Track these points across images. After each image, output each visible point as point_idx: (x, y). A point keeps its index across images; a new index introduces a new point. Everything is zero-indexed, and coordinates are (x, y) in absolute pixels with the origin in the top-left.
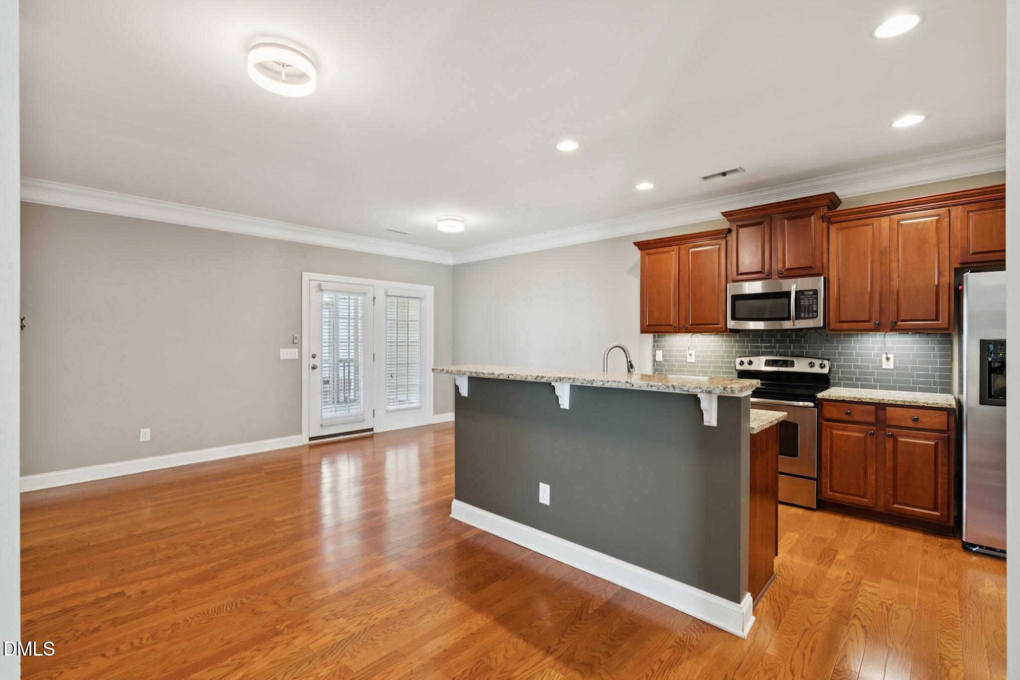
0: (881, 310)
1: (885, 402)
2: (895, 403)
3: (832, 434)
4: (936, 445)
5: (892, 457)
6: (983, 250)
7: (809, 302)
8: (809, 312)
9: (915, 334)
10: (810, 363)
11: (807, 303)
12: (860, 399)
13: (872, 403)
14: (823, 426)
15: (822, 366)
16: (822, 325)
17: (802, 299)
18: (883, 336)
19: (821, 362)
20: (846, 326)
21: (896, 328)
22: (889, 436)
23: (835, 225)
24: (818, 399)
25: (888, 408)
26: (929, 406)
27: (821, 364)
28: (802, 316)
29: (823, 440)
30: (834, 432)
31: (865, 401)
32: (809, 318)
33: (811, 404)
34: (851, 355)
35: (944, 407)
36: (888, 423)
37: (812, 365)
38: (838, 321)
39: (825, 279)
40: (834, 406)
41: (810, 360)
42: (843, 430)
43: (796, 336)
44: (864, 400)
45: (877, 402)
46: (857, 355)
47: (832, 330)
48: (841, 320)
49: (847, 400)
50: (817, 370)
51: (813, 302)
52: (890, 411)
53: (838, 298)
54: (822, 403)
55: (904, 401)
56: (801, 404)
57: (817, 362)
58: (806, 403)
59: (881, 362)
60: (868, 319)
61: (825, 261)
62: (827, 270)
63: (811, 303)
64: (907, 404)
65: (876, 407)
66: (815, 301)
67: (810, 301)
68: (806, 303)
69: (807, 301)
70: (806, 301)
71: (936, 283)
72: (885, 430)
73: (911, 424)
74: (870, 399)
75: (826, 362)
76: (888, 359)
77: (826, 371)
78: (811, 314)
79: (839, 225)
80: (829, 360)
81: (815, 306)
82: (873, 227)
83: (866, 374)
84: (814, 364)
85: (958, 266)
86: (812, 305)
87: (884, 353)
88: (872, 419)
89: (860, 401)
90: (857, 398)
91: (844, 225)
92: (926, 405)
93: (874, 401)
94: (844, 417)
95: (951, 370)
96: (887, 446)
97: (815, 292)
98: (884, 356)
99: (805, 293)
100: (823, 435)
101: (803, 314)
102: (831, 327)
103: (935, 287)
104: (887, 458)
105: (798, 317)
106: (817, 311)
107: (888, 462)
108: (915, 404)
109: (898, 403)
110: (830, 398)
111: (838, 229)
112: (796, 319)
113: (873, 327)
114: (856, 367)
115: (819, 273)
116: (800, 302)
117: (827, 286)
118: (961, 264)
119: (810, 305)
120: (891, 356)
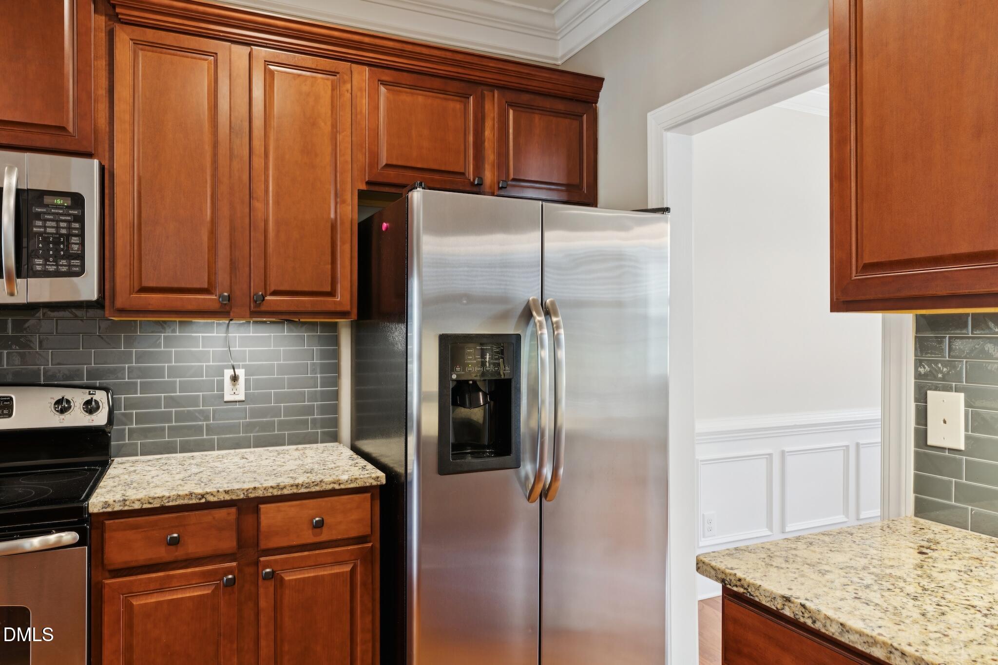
0: (233, 266)
1: (260, 493)
2: (279, 493)
3: (129, 607)
4: (353, 571)
5: (272, 628)
6: (400, 163)
7: (58, 228)
8: (57, 258)
9: (280, 326)
10: (59, 402)
11: (53, 231)
12: (203, 496)
13: (232, 501)
14: (106, 592)
15: (90, 407)
16: (95, 296)
17: (38, 216)
18: (224, 328)
19: (89, 397)
20: (155, 299)
21: (263, 308)
22: (268, 577)
23: (129, 28)
24: (91, 515)
25: (263, 507)
26: (342, 486)
27: (88, 403)
28: (39, 268)
29: (106, 632)
30: (136, 602)
31: (215, 499)
32: (57, 274)
33: (69, 537)
34: (160, 372)
35: (368, 484)
36: (264, 544)
37: (63, 406)
38: (137, 288)
39: (102, 169)
40: (135, 527)
41: (58, 394)
42: (160, 590)
43: (18, 326)
44: (211, 499)
45: (242, 496)
46: (173, 372)
47: (122, 311)
48: (146, 284)
49: (171, 504)
50: (77, 418)
51: (69, 228)
52: (269, 515)
53: (138, 228)
54: (103, 524)
55: (297, 486)
56: (35, 543)
57: (78, 397)
58: (52, 538)
59: (221, 388)
60: (206, 286)
61: (102, 121)
62: (107, 146)
63: (64, 231)
64: (303, 490)
65: (240, 512)
66: (77, 225)
67: (62, 224)
68: (49, 230)
69: (54, 224)
70: (48, 224)
71: (332, 216)
72: (257, 563)
73: (309, 537)
74: (227, 492)
75: (100, 396)
76: (235, 379)
77: (100, 419)
78: (64, 262)
79: (138, 32)
80: (107, 390)
81: (75, 240)
82: (216, 61)
83: (191, 416)
84: (68, 402)
85: (364, 187)
86: (68, 236)
87: (227, 367)
88: (229, 543)
89: (203, 501)
90: (196, 495)
91: (151, 35)
92: (337, 487)
93: (234, 497)
94: (162, 553)
95: (336, 395)
96: (263, 603)
97: (77, 200)
98: (229, 373)
99: (47, 200)
100: (106, 619)
101: (41, 261)
102: (119, 303)
103: (329, 225)
104: (263, 631)
105: (25, 268)
106: (81, 257)
107: (263, 643)
108: (317, 489)
109: (286, 492)
110: (126, 508)
111: (136, 42)
112: (19, 276)
113: (215, 306)
114: (172, 402)
115: (89, 150)
116: (30, 225)
117: (107, 191)
118: (368, 183)
119: (62, 235)
120: (240, 373)
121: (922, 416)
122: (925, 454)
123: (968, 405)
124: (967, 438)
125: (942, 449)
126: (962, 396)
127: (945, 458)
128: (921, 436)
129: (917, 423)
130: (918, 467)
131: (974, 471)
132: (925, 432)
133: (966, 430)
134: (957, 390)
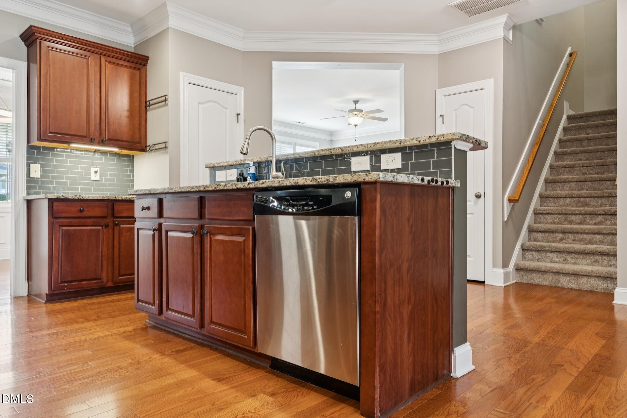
121: (29, 170)
122: (30, 180)
123: (41, 167)
124: (41, 175)
125: (34, 178)
126: (39, 165)
127: (35, 180)
128: (28, 175)
129: (27, 172)
130: (27, 183)
131: (43, 182)
132: (30, 174)
133: (41, 173)
134: (39, 163)
